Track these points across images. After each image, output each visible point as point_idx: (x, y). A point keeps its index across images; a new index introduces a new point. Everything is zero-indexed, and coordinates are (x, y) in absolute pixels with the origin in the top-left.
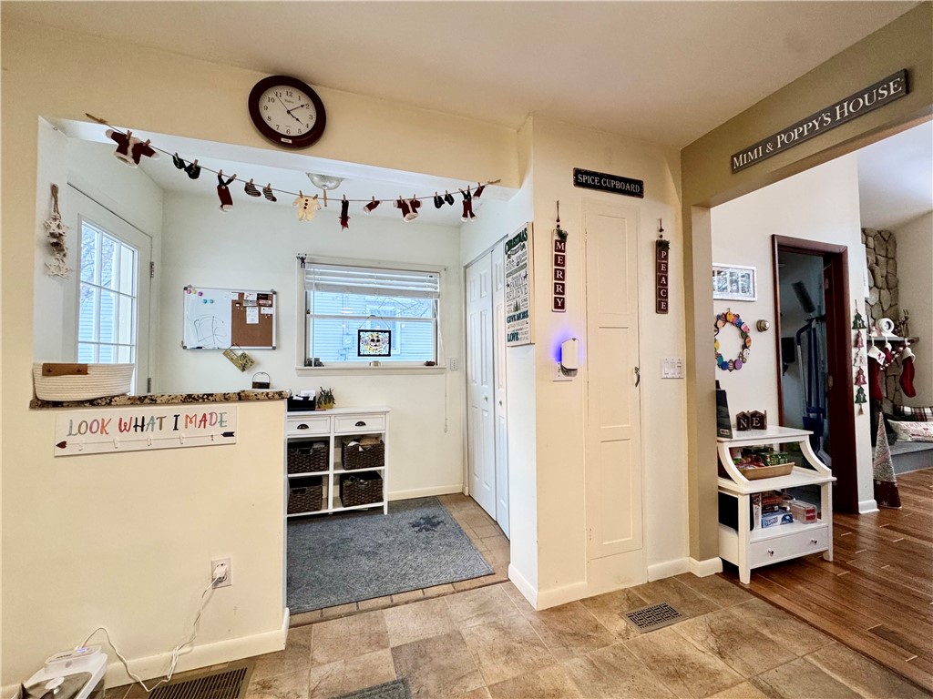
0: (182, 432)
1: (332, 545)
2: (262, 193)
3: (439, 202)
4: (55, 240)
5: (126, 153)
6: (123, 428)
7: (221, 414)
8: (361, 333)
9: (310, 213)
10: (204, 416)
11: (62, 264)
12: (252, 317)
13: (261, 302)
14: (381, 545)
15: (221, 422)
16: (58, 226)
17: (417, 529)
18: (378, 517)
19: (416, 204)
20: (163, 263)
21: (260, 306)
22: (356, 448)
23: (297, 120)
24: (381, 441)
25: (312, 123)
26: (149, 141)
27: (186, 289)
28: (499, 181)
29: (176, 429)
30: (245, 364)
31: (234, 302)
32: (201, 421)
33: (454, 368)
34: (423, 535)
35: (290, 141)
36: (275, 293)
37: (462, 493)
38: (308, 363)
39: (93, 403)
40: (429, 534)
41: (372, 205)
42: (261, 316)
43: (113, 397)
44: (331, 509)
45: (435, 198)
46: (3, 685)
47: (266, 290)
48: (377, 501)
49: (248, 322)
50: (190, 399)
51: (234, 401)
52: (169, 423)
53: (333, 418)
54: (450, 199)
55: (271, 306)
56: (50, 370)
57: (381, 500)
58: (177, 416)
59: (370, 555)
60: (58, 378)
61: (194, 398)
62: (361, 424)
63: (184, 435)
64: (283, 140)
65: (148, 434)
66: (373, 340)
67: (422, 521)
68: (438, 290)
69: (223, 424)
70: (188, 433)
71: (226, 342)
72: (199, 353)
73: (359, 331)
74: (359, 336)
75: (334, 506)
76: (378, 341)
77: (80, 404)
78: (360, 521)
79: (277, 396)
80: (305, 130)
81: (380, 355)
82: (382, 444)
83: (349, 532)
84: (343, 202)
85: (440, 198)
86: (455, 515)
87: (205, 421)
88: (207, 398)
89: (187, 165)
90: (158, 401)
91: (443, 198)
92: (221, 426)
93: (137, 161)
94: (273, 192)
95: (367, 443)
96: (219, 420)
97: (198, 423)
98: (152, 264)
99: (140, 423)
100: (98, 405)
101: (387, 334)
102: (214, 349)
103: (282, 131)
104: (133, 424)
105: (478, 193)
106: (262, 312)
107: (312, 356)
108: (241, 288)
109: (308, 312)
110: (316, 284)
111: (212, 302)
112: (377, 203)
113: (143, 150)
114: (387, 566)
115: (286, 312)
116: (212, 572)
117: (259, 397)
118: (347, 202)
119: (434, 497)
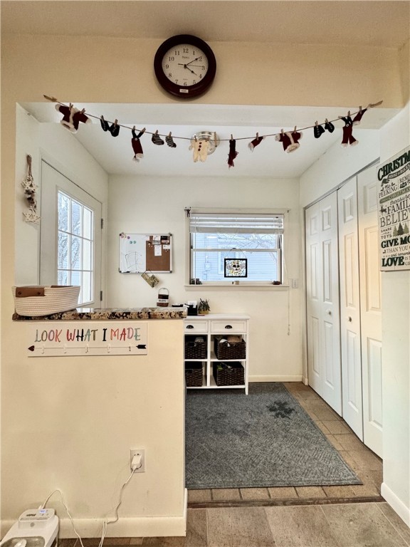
0: (109, 343)
1: (211, 417)
2: (165, 141)
3: (318, 131)
4: (30, 196)
5: (68, 121)
6: (69, 337)
7: (136, 329)
8: (227, 261)
9: (203, 154)
10: (124, 330)
11: (34, 214)
12: (158, 252)
13: (163, 241)
14: (249, 426)
15: (136, 336)
16: (31, 186)
17: (273, 413)
18: (241, 396)
19: (297, 136)
20: (109, 219)
21: (162, 244)
22: (225, 344)
23: (192, 72)
24: (243, 341)
25: (204, 73)
26: (84, 110)
27: (120, 235)
28: (381, 103)
29: (104, 340)
30: (154, 282)
31: (147, 242)
32: (122, 335)
33: (295, 286)
34: (280, 420)
35: (187, 91)
36: (171, 235)
37: (302, 383)
38: (192, 282)
39: (50, 317)
40: (285, 420)
41: (257, 142)
42: (163, 251)
43: (63, 313)
44: (209, 386)
45: (315, 128)
46: (2, 519)
47: (166, 233)
48: (241, 384)
49: (156, 255)
50: (114, 316)
51: (145, 319)
52: (100, 334)
53: (210, 322)
54: (330, 127)
55: (169, 244)
56: (21, 293)
57: (243, 384)
58: (105, 330)
59: (243, 435)
60: (26, 298)
61: (117, 316)
62: (229, 327)
63: (110, 345)
64: (181, 91)
65: (86, 343)
66: (234, 266)
67: (277, 406)
68: (282, 227)
69: (138, 338)
70: (113, 344)
71: (143, 268)
72: (128, 275)
73: (225, 260)
74: (225, 263)
75: (211, 384)
76: (238, 266)
77: (42, 318)
78: (229, 398)
79: (178, 316)
80: (198, 80)
81: (239, 277)
82: (243, 343)
83: (223, 408)
84: (231, 141)
85: (320, 127)
86: (302, 403)
87: (125, 334)
88: (126, 316)
89: (110, 125)
90: (92, 318)
91: (324, 126)
92: (136, 339)
93: (76, 127)
94: (174, 139)
95: (233, 341)
96: (134, 334)
97: (120, 336)
98: (102, 220)
99: (80, 335)
100: (53, 319)
101: (245, 261)
102: (136, 273)
103: (181, 83)
104: (76, 335)
105: (358, 118)
106: (164, 248)
107: (194, 277)
108: (151, 232)
109: (191, 247)
110: (197, 228)
111: (135, 242)
112: (261, 138)
113: (81, 117)
114: (258, 450)
115: (178, 247)
116: (131, 460)
117: (164, 316)
118: (234, 141)
119: (281, 384)
